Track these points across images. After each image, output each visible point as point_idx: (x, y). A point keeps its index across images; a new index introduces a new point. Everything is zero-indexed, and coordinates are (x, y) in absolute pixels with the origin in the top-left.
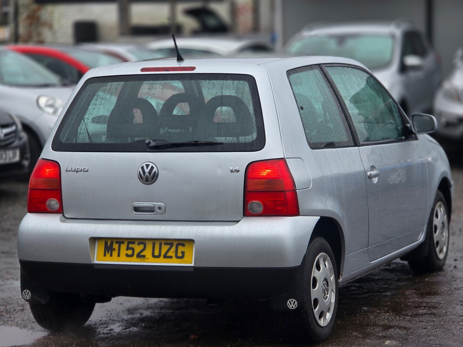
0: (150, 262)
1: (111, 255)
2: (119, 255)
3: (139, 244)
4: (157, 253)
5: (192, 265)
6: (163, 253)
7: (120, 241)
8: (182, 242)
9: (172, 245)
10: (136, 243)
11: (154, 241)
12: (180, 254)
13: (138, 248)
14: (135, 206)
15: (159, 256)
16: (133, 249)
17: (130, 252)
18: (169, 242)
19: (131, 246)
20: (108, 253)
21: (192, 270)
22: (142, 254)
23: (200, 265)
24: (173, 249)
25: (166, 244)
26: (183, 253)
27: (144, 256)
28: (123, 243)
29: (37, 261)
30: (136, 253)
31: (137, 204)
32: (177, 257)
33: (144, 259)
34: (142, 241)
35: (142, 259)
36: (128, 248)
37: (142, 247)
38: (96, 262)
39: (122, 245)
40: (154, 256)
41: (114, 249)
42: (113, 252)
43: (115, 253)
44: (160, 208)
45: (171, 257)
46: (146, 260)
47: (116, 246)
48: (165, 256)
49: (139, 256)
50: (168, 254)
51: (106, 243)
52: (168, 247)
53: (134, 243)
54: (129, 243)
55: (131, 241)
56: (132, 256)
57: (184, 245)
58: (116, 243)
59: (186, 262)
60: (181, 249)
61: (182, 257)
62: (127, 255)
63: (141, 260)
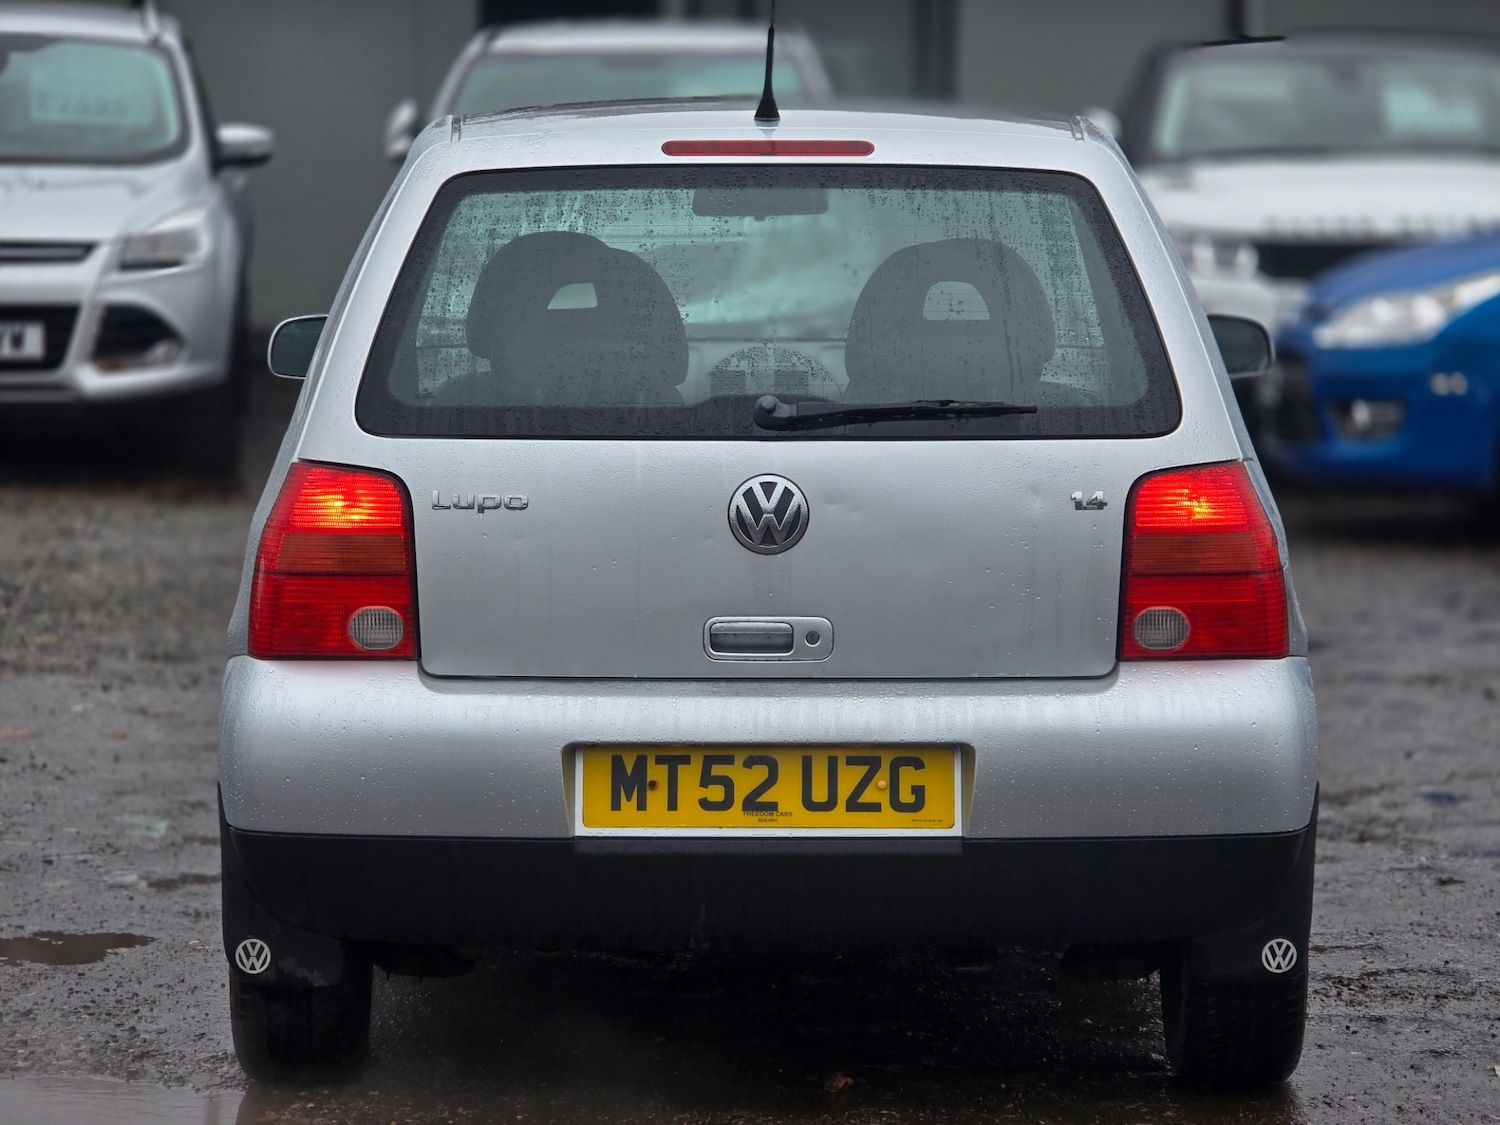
0: (794, 825)
1: (642, 806)
2: (672, 805)
3: (748, 764)
4: (820, 794)
5: (957, 831)
6: (845, 790)
7: (674, 754)
8: (910, 754)
9: (874, 765)
10: (739, 759)
11: (806, 751)
12: (906, 797)
13: (746, 780)
14: (717, 629)
15: (830, 805)
16: (727, 783)
17: (716, 793)
18: (867, 755)
19: (717, 770)
20: (629, 799)
21: (957, 849)
22: (766, 798)
23: (986, 831)
24: (882, 780)
25: (851, 761)
26: (918, 791)
27: (772, 807)
28: (686, 760)
29: (334, 832)
30: (741, 793)
31: (722, 622)
32: (898, 806)
33: (775, 817)
34: (762, 754)
35: (765, 815)
36: (707, 780)
37: (760, 773)
38: (581, 830)
39: (682, 769)
40: (809, 804)
41: (653, 785)
42: (650, 795)
43: (657, 799)
44: (812, 637)
45: (875, 807)
46: (782, 820)
47: (657, 773)
48: (853, 805)
49: (752, 804)
50: (867, 797)
51: (617, 765)
52: (863, 770)
53: (729, 760)
54: (709, 762)
55: (716, 755)
56: (726, 805)
57: (918, 765)
58: (659, 760)
59: (932, 824)
60: (908, 778)
61: (917, 806)
62: (705, 804)
63: (760, 820)
